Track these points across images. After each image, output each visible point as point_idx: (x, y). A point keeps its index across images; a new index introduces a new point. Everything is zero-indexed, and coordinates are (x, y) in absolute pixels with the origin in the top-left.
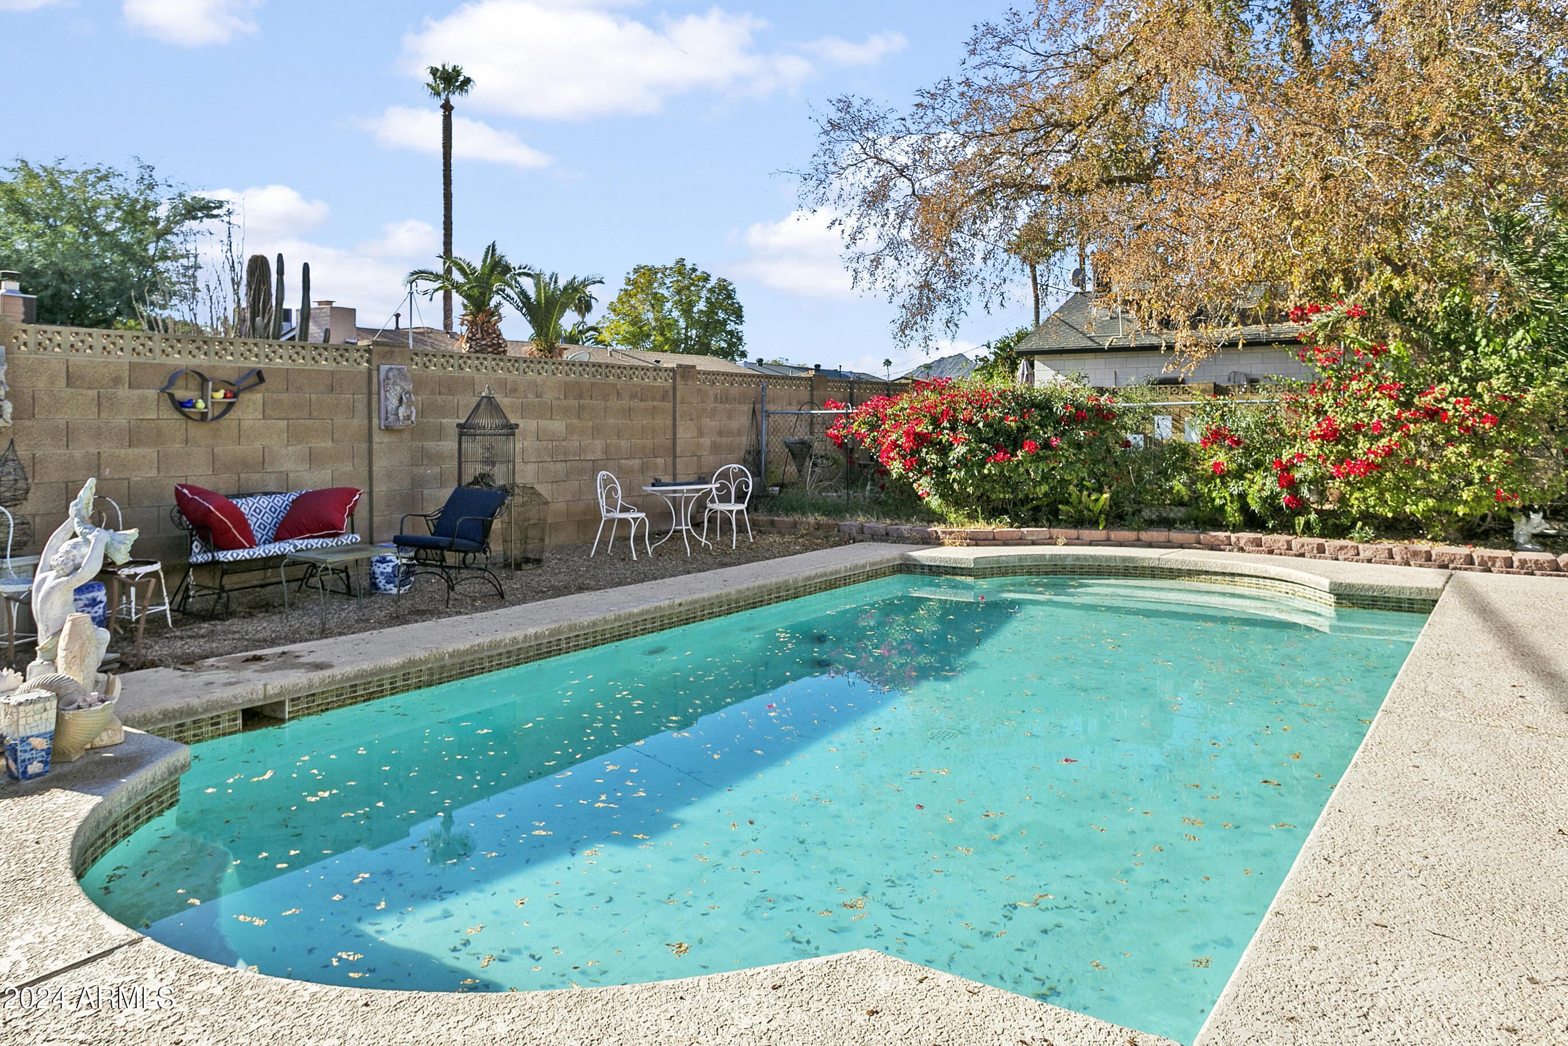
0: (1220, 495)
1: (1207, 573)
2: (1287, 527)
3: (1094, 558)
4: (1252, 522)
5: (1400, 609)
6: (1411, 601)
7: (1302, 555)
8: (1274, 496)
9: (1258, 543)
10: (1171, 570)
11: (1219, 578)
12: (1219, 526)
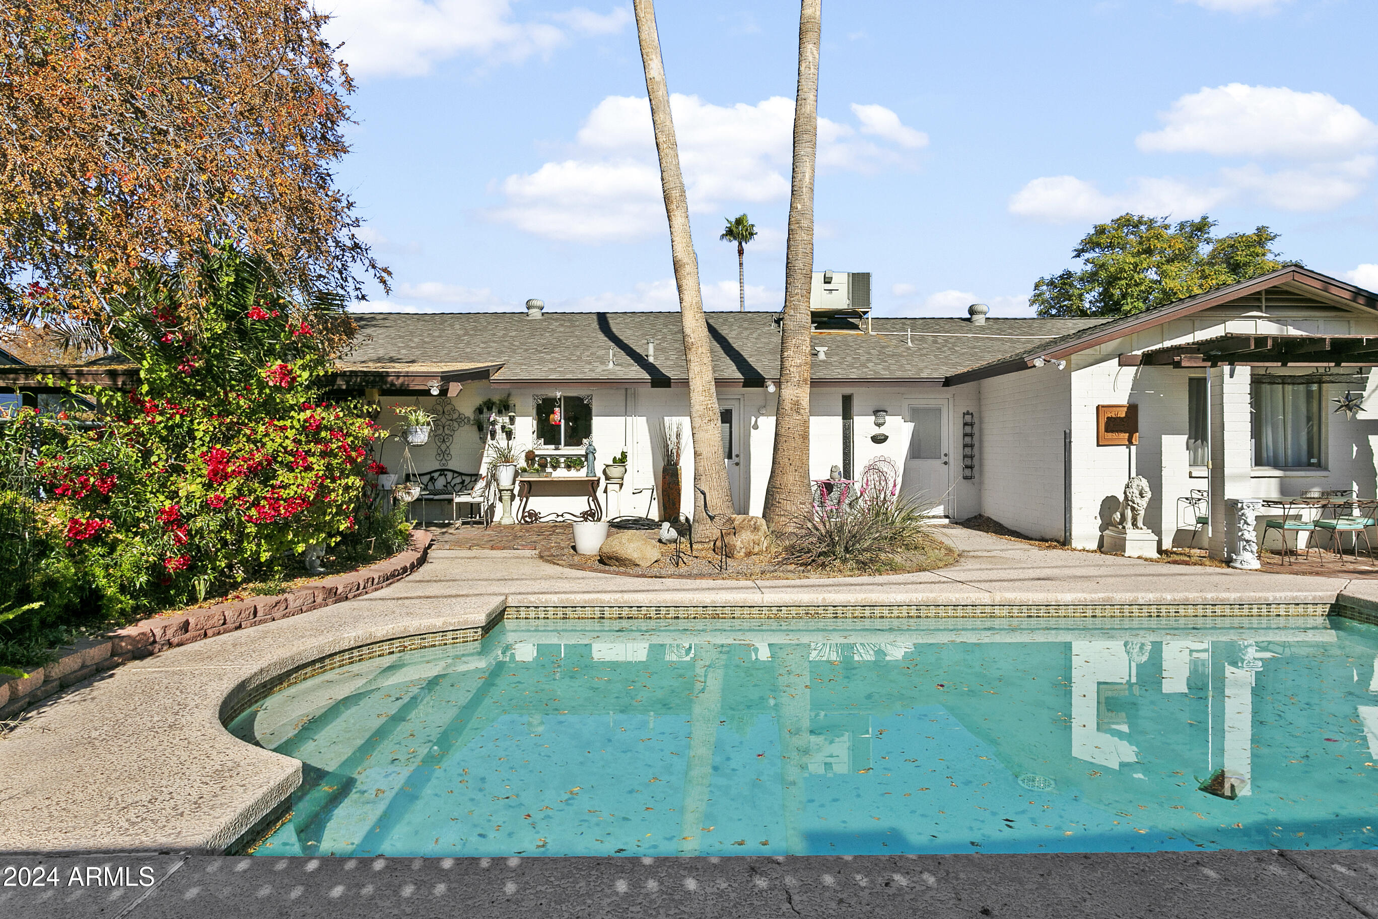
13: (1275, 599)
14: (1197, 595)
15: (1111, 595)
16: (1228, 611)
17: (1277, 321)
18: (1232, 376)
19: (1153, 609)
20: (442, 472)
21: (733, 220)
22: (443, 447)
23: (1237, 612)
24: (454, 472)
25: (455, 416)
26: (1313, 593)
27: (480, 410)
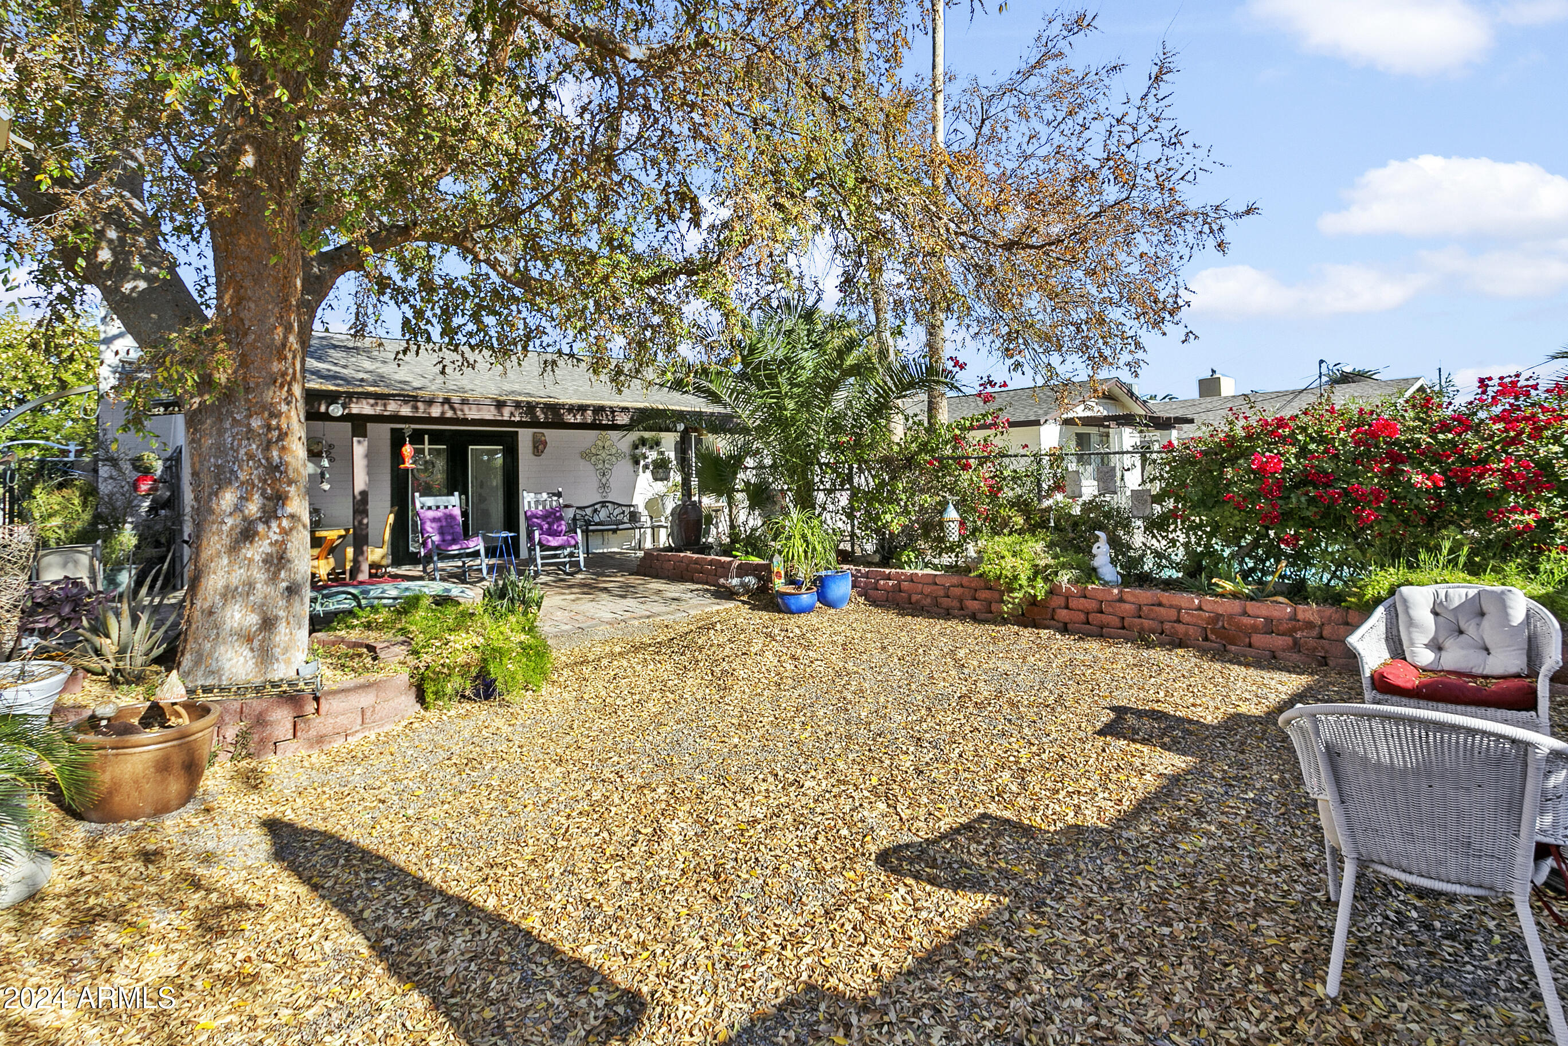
20: (603, 504)
22: (604, 480)
24: (613, 503)
25: (614, 451)
27: (636, 447)
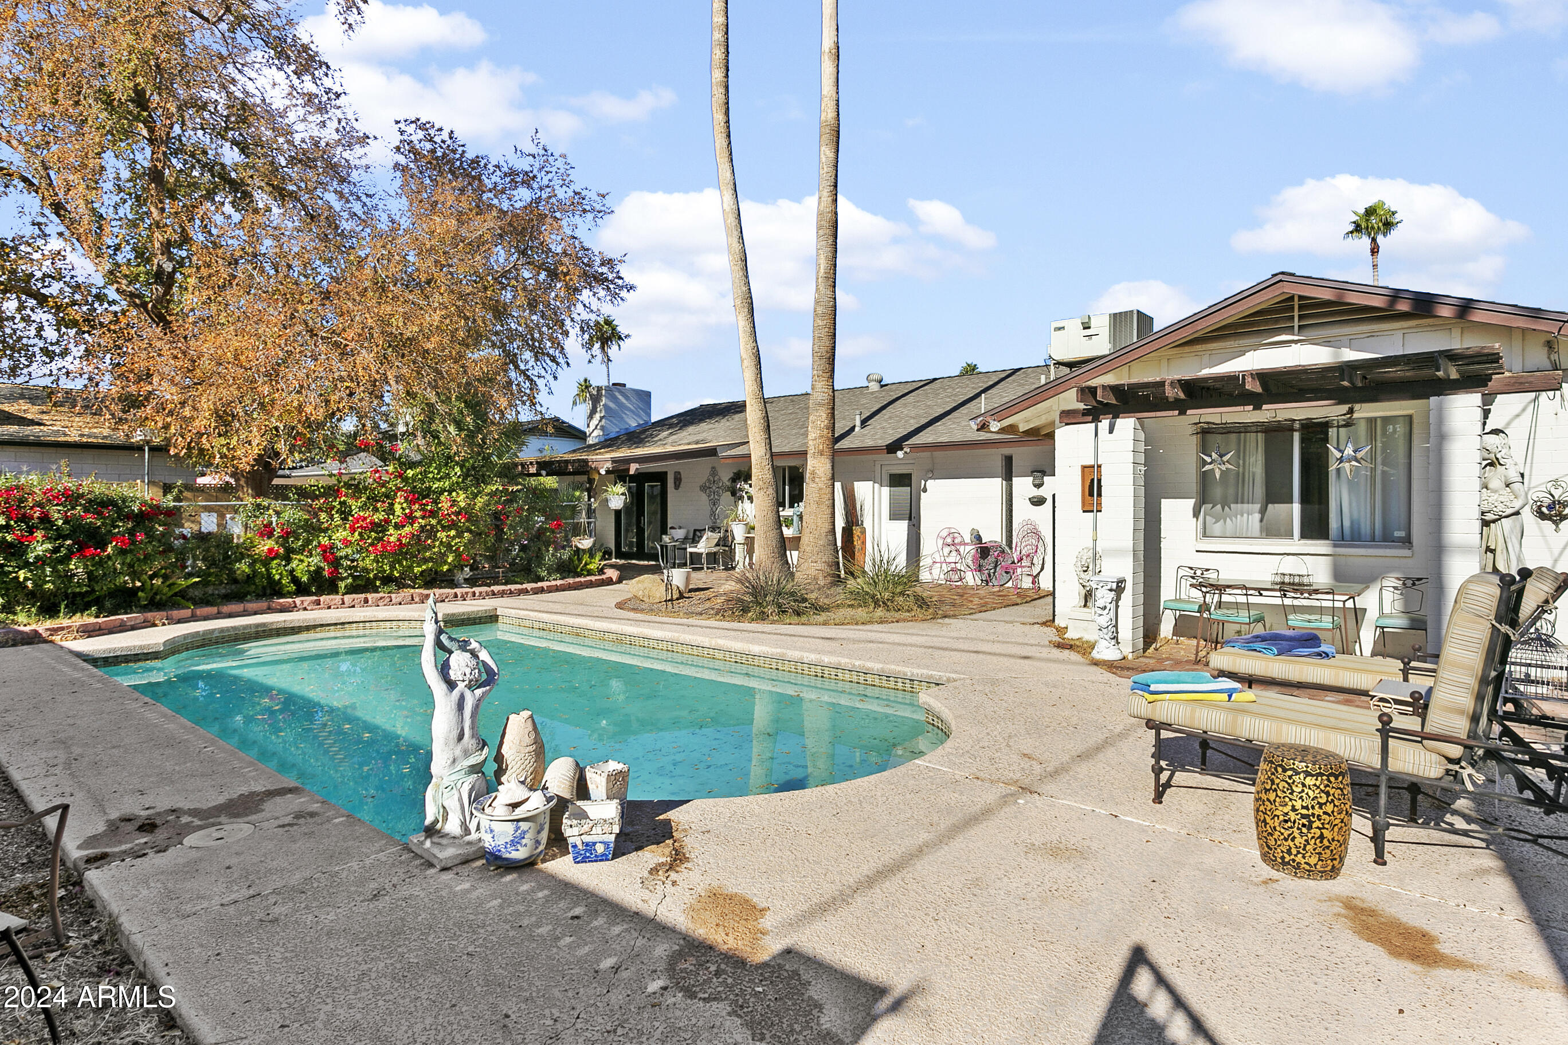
0: (277, 571)
1: (322, 625)
2: (333, 589)
3: (234, 628)
4: (302, 590)
5: (475, 624)
6: (480, 618)
7: (353, 606)
8: (319, 570)
9: (318, 603)
10: (293, 628)
11: (332, 628)
12: (282, 595)
13: (912, 675)
14: (847, 660)
15: (784, 651)
16: (877, 682)
17: (1327, 343)
18: (1111, 431)
19: (819, 669)
21: (1362, 211)
22: (714, 509)
23: (884, 684)
25: (720, 485)
26: (947, 675)
27: (733, 480)
